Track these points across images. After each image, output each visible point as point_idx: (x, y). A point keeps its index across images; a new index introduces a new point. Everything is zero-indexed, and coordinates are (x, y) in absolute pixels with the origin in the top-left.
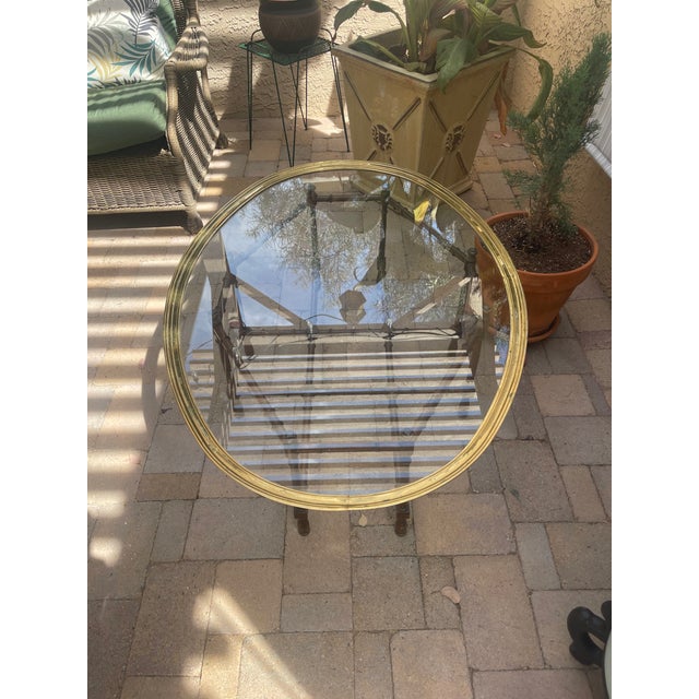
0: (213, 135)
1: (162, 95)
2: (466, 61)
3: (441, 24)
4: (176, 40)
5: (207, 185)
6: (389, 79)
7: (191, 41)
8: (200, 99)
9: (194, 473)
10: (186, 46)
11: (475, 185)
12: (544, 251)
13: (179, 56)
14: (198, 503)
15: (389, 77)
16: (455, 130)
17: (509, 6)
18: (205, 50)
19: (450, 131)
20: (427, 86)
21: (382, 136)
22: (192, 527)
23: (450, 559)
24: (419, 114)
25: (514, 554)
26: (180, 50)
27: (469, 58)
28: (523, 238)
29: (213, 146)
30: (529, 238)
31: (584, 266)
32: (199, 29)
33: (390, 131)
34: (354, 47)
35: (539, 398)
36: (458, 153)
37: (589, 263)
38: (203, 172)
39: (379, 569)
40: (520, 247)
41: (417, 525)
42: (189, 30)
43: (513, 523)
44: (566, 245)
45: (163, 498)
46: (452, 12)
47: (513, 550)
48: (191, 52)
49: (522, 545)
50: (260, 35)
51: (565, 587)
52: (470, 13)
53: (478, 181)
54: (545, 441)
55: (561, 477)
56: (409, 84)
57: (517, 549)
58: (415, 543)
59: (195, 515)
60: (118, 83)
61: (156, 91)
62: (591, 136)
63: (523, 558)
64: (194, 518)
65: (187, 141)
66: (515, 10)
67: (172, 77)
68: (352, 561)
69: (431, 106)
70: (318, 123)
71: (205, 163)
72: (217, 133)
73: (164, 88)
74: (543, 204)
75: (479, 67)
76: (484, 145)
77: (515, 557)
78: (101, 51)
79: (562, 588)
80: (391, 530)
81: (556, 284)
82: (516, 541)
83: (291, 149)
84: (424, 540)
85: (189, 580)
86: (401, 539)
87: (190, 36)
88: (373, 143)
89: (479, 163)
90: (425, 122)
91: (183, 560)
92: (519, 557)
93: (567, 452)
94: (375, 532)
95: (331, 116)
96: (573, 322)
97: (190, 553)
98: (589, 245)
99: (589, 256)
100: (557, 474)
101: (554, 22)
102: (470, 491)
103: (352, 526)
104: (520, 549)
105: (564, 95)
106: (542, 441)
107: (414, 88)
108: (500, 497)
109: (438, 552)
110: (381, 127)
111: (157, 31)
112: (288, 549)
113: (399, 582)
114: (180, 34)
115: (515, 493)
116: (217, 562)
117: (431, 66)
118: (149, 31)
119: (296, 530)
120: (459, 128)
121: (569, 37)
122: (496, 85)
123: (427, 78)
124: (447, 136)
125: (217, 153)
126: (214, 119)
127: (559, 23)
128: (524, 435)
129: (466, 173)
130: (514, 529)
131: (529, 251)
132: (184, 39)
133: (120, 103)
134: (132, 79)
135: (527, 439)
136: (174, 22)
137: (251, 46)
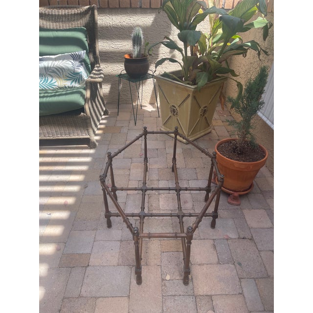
0: (102, 110)
1: (84, 92)
2: (208, 81)
3: (197, 68)
4: (90, 73)
5: (99, 129)
6: (177, 87)
7: (96, 72)
8: (98, 95)
9: (87, 254)
10: (95, 74)
11: (213, 130)
12: (245, 154)
13: (92, 77)
14: (88, 268)
15: (177, 86)
16: (204, 108)
17: (224, 60)
18: (102, 76)
19: (202, 108)
20: (193, 90)
21: (174, 110)
22: (85, 281)
23: (211, 296)
24: (189, 101)
25: (241, 294)
26: (92, 75)
27: (209, 80)
28: (236, 148)
29: (102, 114)
30: (238, 149)
31: (262, 160)
32: (100, 68)
33: (177, 107)
34: (163, 75)
35: (247, 219)
36: (205, 117)
37: (264, 159)
38: (98, 124)
39: (176, 302)
40: (234, 152)
41: (194, 280)
42: (96, 68)
43: (240, 279)
44: (254, 152)
45: (72, 266)
46: (202, 63)
47: (241, 292)
48: (97, 76)
49: (245, 290)
50: (125, 72)
51: (266, 310)
52: (209, 63)
53: (214, 129)
54: (251, 239)
55: (261, 256)
56: (185, 89)
57: (242, 291)
58: (193, 289)
59: (86, 274)
60: (65, 87)
61: (81, 90)
62: (261, 107)
63: (245, 296)
64: (86, 276)
65: (92, 110)
66: (227, 63)
67: (88, 85)
68: (163, 298)
69: (194, 97)
70: (146, 106)
71: (99, 120)
72: (104, 109)
73: (85, 89)
74: (244, 134)
75: (213, 83)
76: (215, 116)
77: (241, 295)
78: (60, 75)
79: (265, 310)
80: (181, 282)
81: (251, 167)
82: (242, 288)
83: (135, 116)
84: (198, 287)
85: (82, 307)
86: (187, 287)
87: (96, 71)
88: (170, 112)
89: (214, 123)
90: (192, 104)
91: (80, 296)
92: (244, 295)
93: (262, 245)
94: (174, 283)
95: (152, 104)
96: (259, 186)
97: (84, 294)
98: (264, 152)
99: (265, 156)
100: (259, 255)
101: (242, 68)
102: (218, 263)
103: (163, 280)
104: (244, 292)
105: (250, 89)
106: (250, 239)
107: (187, 91)
108: (233, 266)
109: (205, 293)
110: (173, 106)
111: (83, 68)
112: (131, 292)
113: (186, 308)
114: (92, 70)
115: (240, 264)
116: (96, 298)
117: (194, 82)
118: (80, 68)
119: (135, 282)
120: (206, 107)
121: (248, 73)
122: (220, 92)
123: (193, 87)
124: (201, 109)
125: (103, 117)
126: (103, 103)
127: (244, 69)
128: (242, 236)
129: (209, 125)
130: (241, 282)
131: (239, 154)
132: (94, 72)
133: (66, 94)
134: (71, 86)
135: (243, 238)
136: (90, 66)
137: (120, 76)
